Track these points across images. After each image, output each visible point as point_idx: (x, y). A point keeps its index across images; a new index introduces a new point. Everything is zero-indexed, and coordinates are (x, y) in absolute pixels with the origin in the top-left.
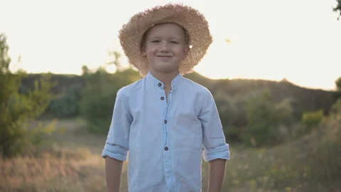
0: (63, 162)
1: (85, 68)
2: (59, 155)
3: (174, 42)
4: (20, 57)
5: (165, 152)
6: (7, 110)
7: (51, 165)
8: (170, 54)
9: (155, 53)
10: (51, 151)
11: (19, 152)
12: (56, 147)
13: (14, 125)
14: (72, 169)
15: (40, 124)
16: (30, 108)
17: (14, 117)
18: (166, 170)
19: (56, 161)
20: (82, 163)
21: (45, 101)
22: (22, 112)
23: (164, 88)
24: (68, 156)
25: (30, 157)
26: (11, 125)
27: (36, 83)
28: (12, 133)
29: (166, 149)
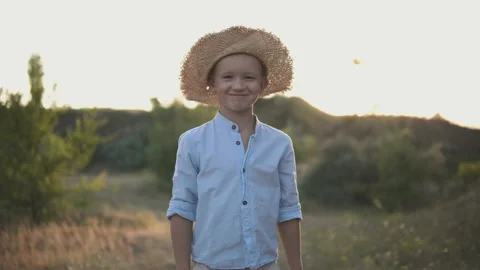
0: (114, 230)
1: (155, 101)
2: (108, 221)
3: (249, 78)
4: (55, 85)
5: (243, 206)
6: (39, 158)
7: (98, 235)
8: (245, 93)
9: (227, 92)
10: (100, 216)
11: (55, 217)
12: (107, 211)
13: (47, 179)
14: (125, 240)
15: (84, 178)
16: (69, 155)
17: (48, 167)
18: (245, 228)
19: (104, 230)
20: (141, 232)
21: (89, 146)
22: (60, 160)
23: (239, 131)
24: (123, 223)
25: (69, 224)
26: (43, 180)
27: (78, 122)
28: (43, 189)
29: (245, 203)
